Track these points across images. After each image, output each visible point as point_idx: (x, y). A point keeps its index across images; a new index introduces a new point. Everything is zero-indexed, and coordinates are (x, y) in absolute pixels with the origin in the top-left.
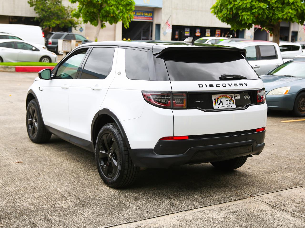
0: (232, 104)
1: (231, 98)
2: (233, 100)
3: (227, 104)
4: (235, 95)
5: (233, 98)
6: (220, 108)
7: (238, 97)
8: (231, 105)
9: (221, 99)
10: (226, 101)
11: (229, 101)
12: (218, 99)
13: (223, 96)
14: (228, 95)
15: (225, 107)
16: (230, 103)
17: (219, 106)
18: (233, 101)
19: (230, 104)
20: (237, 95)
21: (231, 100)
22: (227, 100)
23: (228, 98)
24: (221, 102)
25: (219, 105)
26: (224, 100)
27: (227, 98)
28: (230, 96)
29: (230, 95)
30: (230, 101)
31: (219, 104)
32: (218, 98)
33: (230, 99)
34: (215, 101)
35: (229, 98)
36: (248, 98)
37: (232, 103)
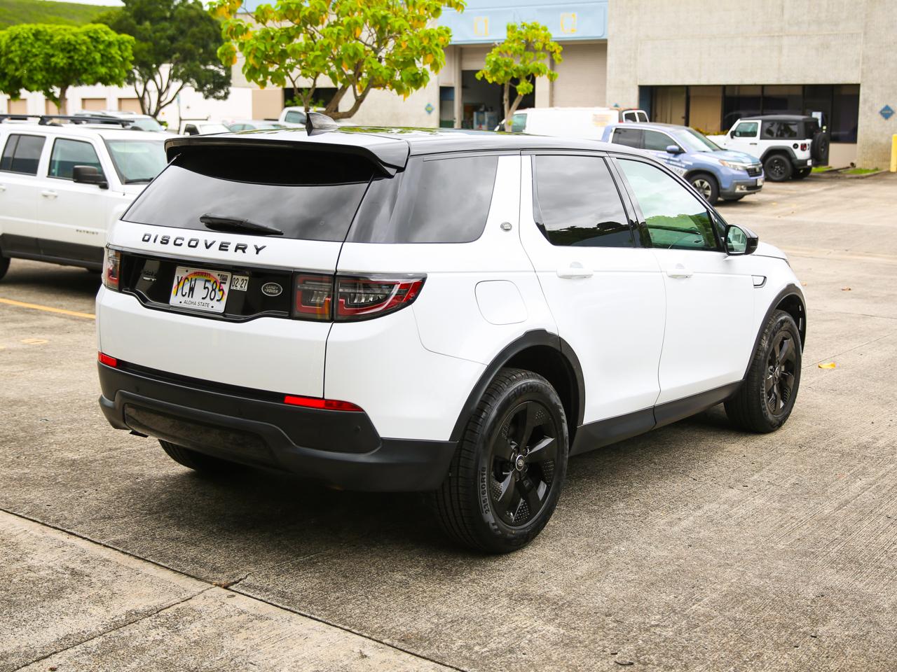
0: (218, 300)
1: (221, 283)
2: (222, 290)
3: (203, 298)
4: (234, 276)
5: (225, 283)
6: (183, 305)
7: (242, 284)
8: (214, 303)
9: (193, 282)
10: (205, 288)
11: (210, 289)
12: (186, 280)
13: (202, 274)
14: (215, 274)
15: (197, 303)
16: (212, 298)
17: (183, 299)
18: (221, 292)
19: (212, 300)
20: (240, 278)
21: (217, 290)
22: (207, 288)
23: (212, 282)
24: (192, 289)
25: (183, 296)
26: (199, 285)
27: (209, 281)
28: (218, 278)
29: (219, 275)
30: (213, 292)
31: (184, 294)
32: (187, 278)
33: (215, 285)
34: (179, 283)
35: (215, 282)
36: (275, 294)
37: (217, 298)
